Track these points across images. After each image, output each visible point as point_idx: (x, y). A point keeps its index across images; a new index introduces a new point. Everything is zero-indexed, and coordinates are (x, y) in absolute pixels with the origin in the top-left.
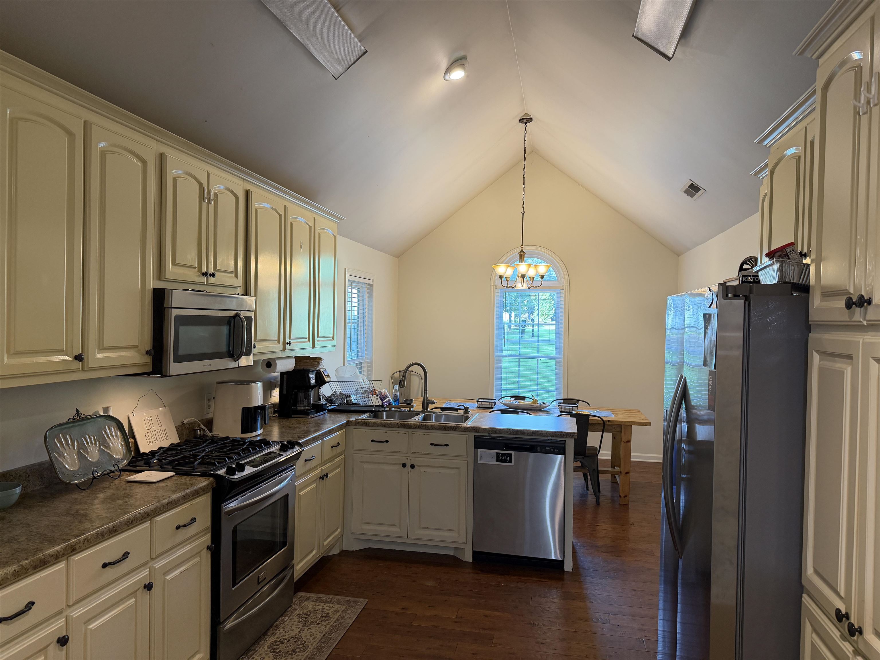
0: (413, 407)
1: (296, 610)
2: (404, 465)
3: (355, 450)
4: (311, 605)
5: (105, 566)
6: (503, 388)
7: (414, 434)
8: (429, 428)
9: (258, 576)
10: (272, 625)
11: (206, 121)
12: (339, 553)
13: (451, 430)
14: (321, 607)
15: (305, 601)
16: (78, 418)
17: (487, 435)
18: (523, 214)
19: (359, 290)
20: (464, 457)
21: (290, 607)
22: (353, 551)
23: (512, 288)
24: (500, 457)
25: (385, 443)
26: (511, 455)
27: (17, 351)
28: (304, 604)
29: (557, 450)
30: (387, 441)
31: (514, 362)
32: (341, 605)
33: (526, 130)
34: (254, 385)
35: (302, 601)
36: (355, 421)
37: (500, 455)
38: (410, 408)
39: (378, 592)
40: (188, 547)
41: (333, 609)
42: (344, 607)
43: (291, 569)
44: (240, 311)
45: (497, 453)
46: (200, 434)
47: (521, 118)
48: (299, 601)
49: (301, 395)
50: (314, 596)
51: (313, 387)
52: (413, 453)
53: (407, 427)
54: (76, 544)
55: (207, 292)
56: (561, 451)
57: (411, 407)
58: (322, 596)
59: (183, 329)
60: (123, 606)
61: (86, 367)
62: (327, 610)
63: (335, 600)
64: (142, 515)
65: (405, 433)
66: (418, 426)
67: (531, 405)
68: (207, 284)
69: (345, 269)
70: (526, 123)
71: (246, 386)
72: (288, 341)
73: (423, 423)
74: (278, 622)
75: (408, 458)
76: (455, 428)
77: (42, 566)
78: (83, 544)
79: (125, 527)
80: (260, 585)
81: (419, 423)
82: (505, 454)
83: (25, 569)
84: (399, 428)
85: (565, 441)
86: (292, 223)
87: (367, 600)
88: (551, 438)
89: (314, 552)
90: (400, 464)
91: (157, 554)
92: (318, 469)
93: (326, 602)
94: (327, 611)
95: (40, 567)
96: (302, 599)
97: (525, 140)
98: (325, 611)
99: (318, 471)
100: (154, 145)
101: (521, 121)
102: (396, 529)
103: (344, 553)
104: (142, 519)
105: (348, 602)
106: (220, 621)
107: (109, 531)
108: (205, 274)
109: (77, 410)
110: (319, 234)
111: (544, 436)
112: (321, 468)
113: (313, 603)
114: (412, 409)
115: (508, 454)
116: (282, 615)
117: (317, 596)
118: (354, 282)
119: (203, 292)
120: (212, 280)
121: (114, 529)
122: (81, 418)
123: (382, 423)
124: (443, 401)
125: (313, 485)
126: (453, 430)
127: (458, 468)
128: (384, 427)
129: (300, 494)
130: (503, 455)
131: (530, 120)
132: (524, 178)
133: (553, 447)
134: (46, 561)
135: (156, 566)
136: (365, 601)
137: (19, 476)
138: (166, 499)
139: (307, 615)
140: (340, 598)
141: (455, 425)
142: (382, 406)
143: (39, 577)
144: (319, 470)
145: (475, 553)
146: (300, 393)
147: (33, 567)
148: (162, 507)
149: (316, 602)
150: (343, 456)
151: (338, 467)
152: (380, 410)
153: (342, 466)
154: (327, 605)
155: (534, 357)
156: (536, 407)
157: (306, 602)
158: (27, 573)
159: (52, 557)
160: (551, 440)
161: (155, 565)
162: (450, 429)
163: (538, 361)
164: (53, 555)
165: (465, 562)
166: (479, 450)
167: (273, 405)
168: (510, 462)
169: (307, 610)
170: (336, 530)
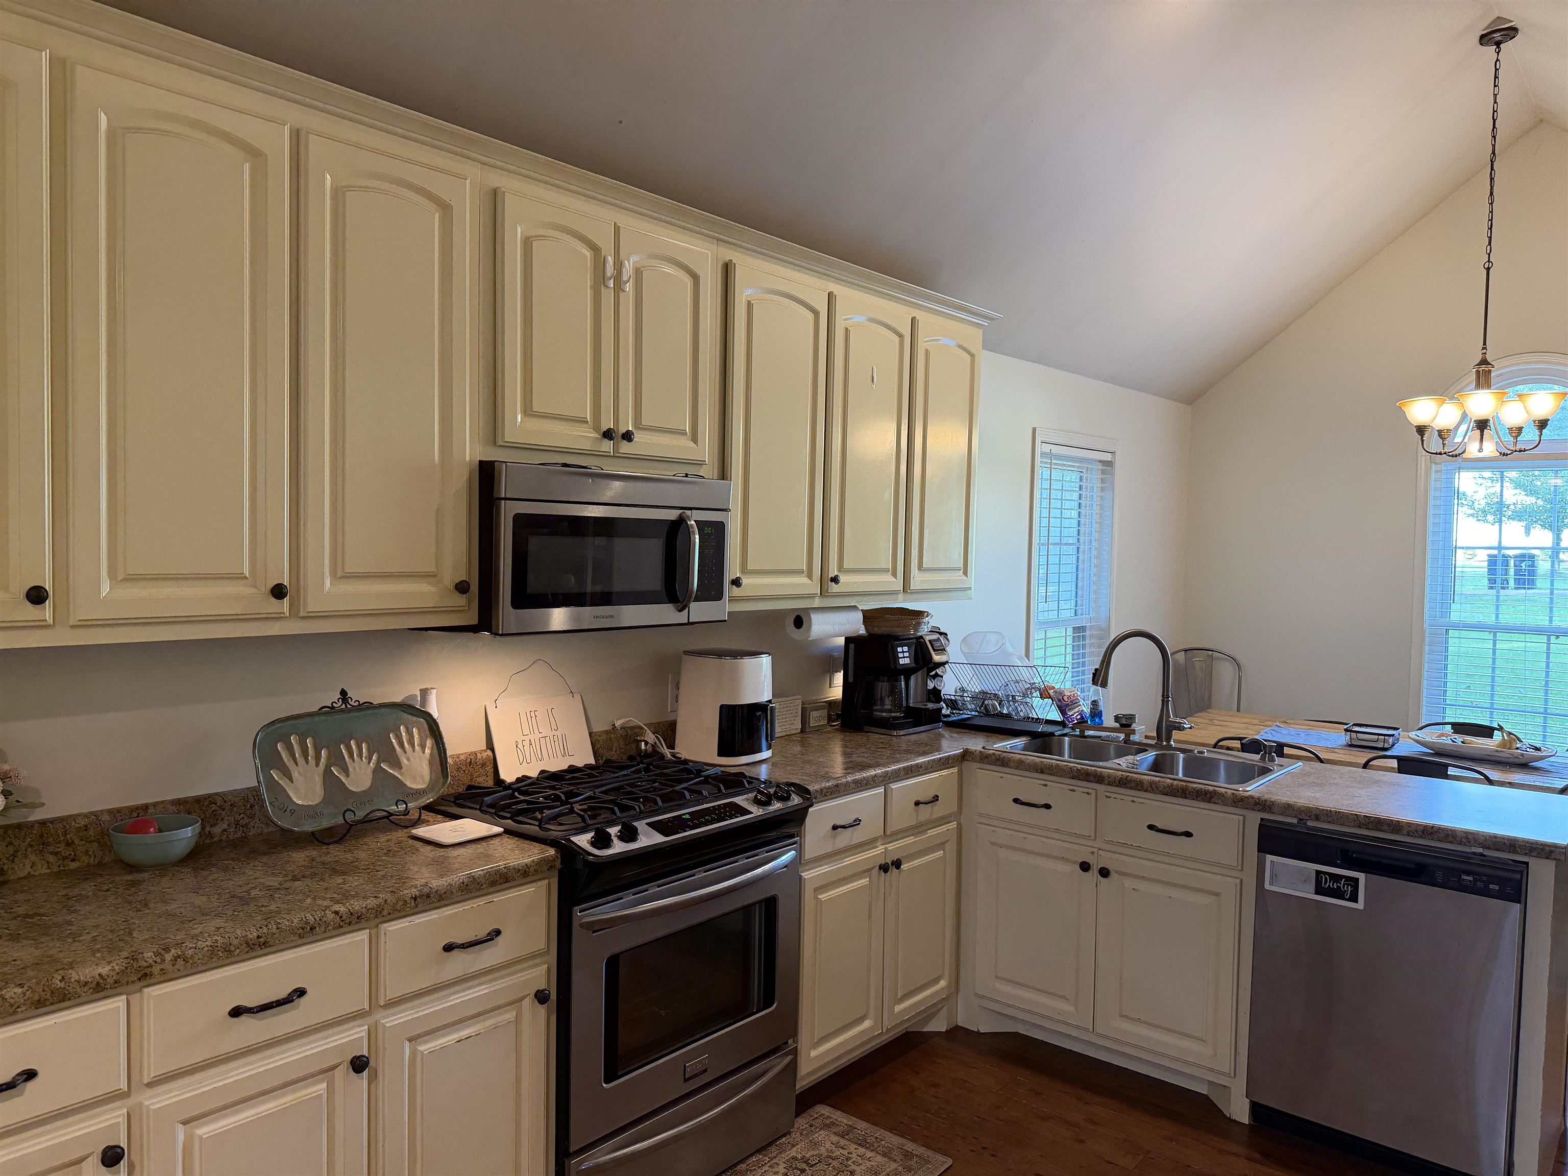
0: (1133, 732)
1: (793, 1146)
2: (1085, 867)
3: (981, 815)
4: (827, 1141)
5: (236, 1012)
6: (1448, 702)
7: (1109, 797)
8: (1145, 787)
9: (685, 1065)
10: (730, 1168)
11: (621, 122)
12: (947, 1031)
13: (1199, 799)
14: (845, 1152)
15: (821, 1129)
16: (344, 706)
17: (1295, 821)
18: (1488, 269)
19: (1081, 474)
20: (1231, 868)
21: (784, 1135)
22: (978, 1033)
23: (1456, 456)
24: (1326, 883)
25: (1043, 810)
26: (1356, 881)
27: (128, 575)
28: (817, 1135)
29: (1497, 888)
30: (1048, 806)
31: (1481, 643)
32: (890, 1158)
33: (1497, 60)
34: (748, 662)
35: (816, 1128)
36: (981, 752)
37: (1326, 879)
38: (1128, 736)
39: (984, 1148)
40: (483, 989)
41: (868, 1164)
42: (894, 1166)
43: (787, 1056)
44: (691, 509)
45: (1318, 873)
46: (646, 750)
47: (1484, 32)
48: (811, 1126)
49: (883, 687)
50: (845, 1121)
51: (908, 672)
52: (1107, 842)
53: (1092, 778)
54: (153, 964)
55: (603, 470)
56: (1509, 890)
57: (1129, 732)
58: (862, 1125)
59: (535, 544)
60: (289, 1098)
61: (302, 611)
62: (854, 1163)
63: (883, 1142)
64: (341, 917)
65: (1088, 793)
66: (1117, 781)
67: (1497, 751)
68: (616, 456)
69: (1034, 430)
70: (1498, 44)
71: (728, 661)
72: (833, 572)
73: (1131, 775)
74: (744, 1165)
75: (1096, 850)
76: (1209, 796)
77: (57, 1003)
78: (173, 965)
79: (292, 938)
80: (687, 1082)
81: (1121, 773)
82: (1340, 877)
83: (12, 1006)
84: (1073, 778)
85: (1527, 863)
86: (849, 328)
87: (950, 1162)
88: (1480, 850)
89: (867, 1024)
90: (1075, 862)
91: (388, 999)
92: (877, 847)
93: (863, 1143)
94: (853, 1167)
95: (52, 1004)
96: (817, 1123)
97: (1495, 86)
98: (850, 1165)
99: (877, 852)
100: (472, 171)
101: (1484, 39)
102: (1067, 1007)
103: (956, 1033)
104: (342, 924)
105: (908, 1155)
106: (568, 1148)
107: (247, 944)
108: (608, 435)
109: (343, 693)
110: (927, 353)
111: (1460, 843)
112: (883, 847)
113: (835, 1139)
114: (1132, 738)
115: (1348, 878)
116: (759, 1151)
117: (850, 1123)
118: (1058, 457)
119: (591, 469)
120: (625, 448)
121: (262, 940)
122: (349, 706)
123: (1035, 764)
124: (1268, 723)
125: (863, 881)
126: (1203, 800)
127: (1217, 894)
128: (1041, 773)
129: (820, 897)
130: (1336, 878)
131: (1512, 32)
132: (1492, 179)
133: (1484, 878)
134: (69, 993)
135: (387, 1022)
136: (944, 1163)
137: (231, 805)
138: (416, 888)
139: (808, 1164)
140: (894, 1140)
141: (1211, 788)
142: (1062, 724)
143: (53, 1022)
144: (880, 849)
145: (1256, 1109)
146: (880, 684)
147: (32, 1004)
148: (401, 903)
149: (843, 1137)
150: (953, 825)
151: (941, 846)
152: (1056, 734)
153: (951, 847)
154: (861, 1150)
155: (1538, 631)
156: (1509, 756)
157: (822, 1132)
158: (15, 1013)
159: (84, 986)
160: (1485, 856)
161: (386, 1020)
162: (1197, 797)
163: (1549, 640)
164: (86, 983)
165: (1230, 1119)
166: (1269, 858)
167: (831, 704)
168: (1354, 898)
169: (815, 1153)
170: (936, 981)
